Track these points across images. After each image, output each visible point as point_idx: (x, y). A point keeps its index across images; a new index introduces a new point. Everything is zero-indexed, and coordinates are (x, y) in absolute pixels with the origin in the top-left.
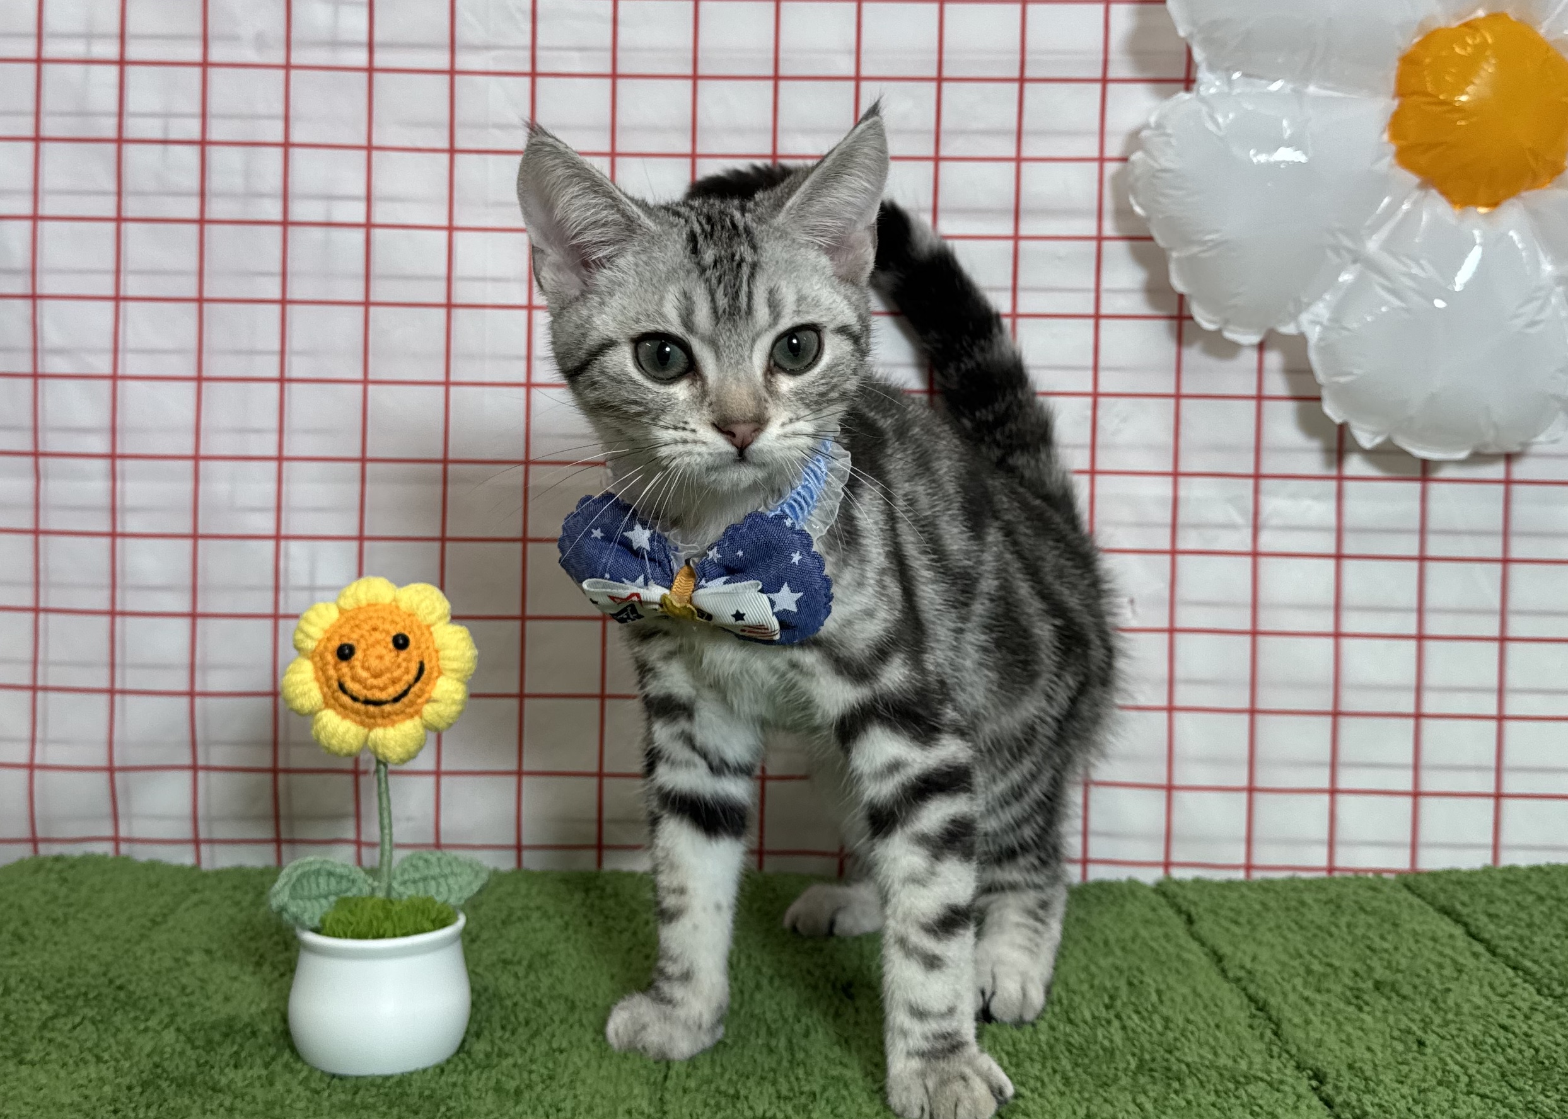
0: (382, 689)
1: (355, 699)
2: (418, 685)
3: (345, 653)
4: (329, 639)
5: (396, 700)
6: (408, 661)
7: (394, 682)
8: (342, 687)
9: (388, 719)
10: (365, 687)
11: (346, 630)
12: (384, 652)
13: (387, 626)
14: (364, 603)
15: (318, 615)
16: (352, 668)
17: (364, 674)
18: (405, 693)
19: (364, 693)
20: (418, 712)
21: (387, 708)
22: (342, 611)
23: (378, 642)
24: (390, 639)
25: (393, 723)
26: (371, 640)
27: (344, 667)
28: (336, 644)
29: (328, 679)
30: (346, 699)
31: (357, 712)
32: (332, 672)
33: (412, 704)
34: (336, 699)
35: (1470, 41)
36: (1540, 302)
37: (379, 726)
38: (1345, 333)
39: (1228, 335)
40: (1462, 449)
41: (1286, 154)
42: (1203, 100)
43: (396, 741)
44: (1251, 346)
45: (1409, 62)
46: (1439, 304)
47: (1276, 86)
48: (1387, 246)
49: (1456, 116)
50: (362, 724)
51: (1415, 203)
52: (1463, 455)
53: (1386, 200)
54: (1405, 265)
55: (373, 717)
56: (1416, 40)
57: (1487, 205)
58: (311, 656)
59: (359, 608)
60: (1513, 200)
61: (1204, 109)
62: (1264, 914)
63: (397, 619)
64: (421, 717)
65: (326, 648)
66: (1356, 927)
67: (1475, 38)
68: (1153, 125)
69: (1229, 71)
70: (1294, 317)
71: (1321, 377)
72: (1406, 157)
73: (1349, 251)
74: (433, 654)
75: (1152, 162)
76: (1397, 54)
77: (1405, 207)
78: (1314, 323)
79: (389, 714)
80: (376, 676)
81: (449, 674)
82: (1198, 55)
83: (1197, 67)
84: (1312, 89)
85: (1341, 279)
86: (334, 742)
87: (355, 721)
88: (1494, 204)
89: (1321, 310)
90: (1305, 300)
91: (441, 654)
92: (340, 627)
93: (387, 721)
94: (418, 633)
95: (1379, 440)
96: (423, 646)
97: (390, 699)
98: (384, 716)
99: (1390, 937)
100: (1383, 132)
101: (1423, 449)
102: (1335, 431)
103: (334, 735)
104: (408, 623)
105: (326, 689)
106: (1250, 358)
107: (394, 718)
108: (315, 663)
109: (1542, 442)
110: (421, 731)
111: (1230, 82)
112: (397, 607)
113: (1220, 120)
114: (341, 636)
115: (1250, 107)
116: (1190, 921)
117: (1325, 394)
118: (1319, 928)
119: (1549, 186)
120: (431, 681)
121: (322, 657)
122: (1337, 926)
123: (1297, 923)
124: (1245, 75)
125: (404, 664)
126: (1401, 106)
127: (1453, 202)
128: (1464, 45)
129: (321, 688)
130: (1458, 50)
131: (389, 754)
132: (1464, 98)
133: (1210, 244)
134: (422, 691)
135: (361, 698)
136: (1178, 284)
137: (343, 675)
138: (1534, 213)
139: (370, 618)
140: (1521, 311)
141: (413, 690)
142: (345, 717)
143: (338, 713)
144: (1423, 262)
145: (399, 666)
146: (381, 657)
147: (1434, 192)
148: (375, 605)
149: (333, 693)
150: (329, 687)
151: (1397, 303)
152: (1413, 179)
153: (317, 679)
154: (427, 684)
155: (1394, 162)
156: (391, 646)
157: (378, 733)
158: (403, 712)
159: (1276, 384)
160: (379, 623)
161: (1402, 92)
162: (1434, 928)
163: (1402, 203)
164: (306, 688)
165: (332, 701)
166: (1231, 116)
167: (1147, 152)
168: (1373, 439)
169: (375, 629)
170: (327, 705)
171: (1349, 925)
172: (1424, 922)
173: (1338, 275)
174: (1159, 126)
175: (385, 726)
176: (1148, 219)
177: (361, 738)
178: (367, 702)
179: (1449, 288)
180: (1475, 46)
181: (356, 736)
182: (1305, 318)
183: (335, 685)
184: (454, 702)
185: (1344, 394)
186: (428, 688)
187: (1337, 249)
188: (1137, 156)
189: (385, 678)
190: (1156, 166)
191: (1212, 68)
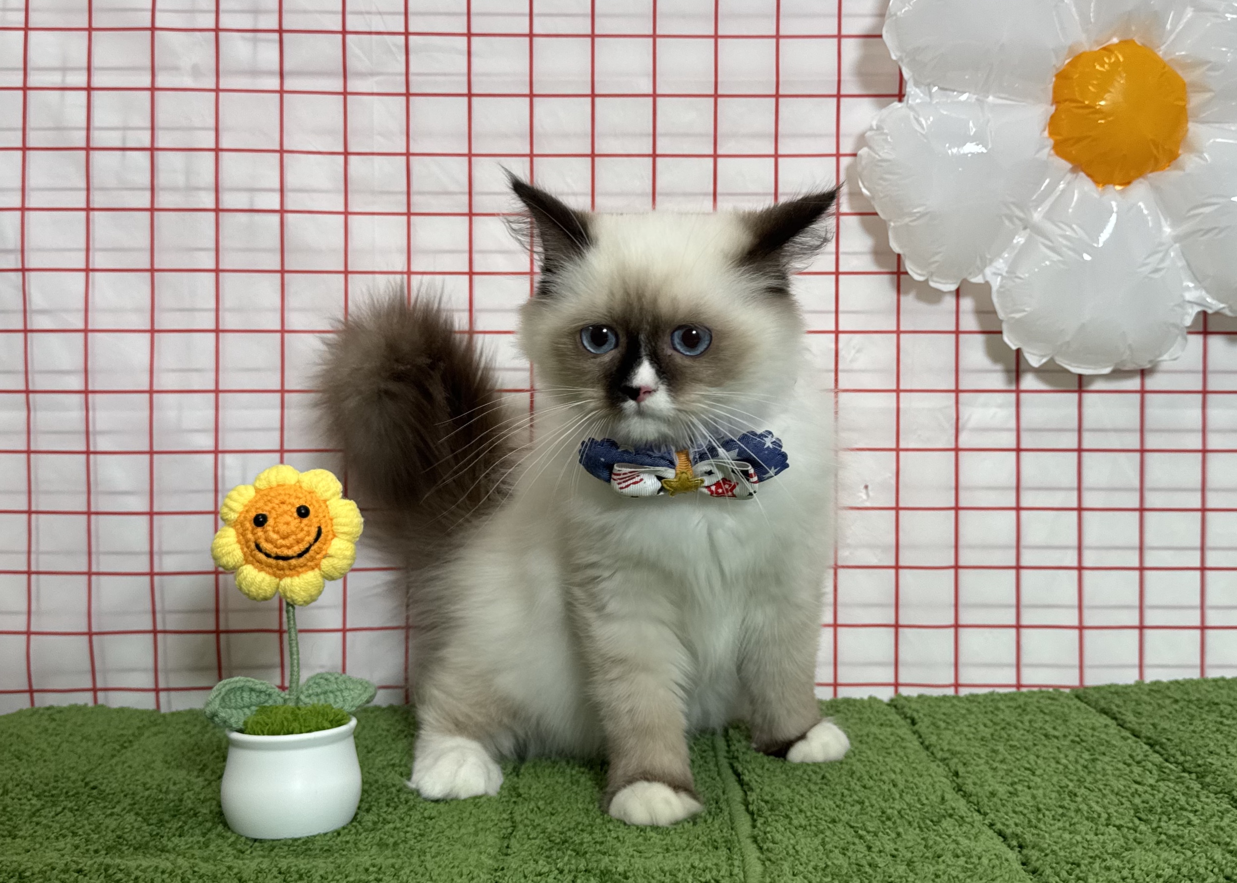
0: (289, 548)
1: (268, 555)
2: (317, 544)
3: (260, 521)
4: (247, 511)
5: (300, 555)
6: (309, 526)
7: (298, 542)
8: (258, 547)
9: (294, 571)
10: (276, 547)
11: (261, 504)
12: (289, 519)
13: (292, 500)
14: (274, 484)
15: (240, 494)
16: (265, 532)
17: (275, 536)
18: (307, 550)
19: (274, 551)
20: (318, 566)
21: (293, 562)
22: (257, 490)
23: (285, 512)
24: (294, 510)
25: (298, 574)
26: (280, 511)
27: (259, 531)
28: (253, 514)
29: (247, 541)
30: (261, 556)
31: (270, 566)
32: (250, 536)
33: (312, 559)
34: (253, 556)
35: (1107, 60)
36: (1160, 255)
37: (287, 576)
38: (1017, 280)
39: (932, 284)
40: (1106, 367)
41: (971, 148)
42: (911, 108)
43: (301, 588)
44: (950, 292)
45: (1062, 76)
46: (1087, 257)
47: (964, 97)
48: (1048, 216)
49: (1097, 116)
50: (275, 575)
51: (1069, 183)
52: (1107, 370)
53: (1047, 181)
54: (1060, 228)
55: (283, 569)
56: (1067, 62)
57: (1120, 184)
58: (234, 524)
59: (271, 488)
60: (1141, 180)
61: (912, 114)
62: (968, 716)
63: (300, 495)
64: (320, 569)
65: (245, 517)
66: (1035, 722)
67: (1110, 59)
68: (875, 127)
69: (929, 86)
70: (981, 271)
71: (1001, 315)
72: (1060, 149)
73: (1021, 219)
74: (329, 521)
75: (873, 154)
76: (1054, 72)
77: (1062, 186)
78: (996, 274)
79: (295, 567)
80: (284, 538)
81: (340, 536)
82: (906, 75)
83: (906, 83)
84: (991, 98)
85: (1015, 241)
86: (253, 589)
87: (269, 573)
88: (1127, 183)
89: (1001, 264)
90: (988, 256)
91: (335, 521)
92: (256, 502)
93: (293, 572)
94: (317, 506)
95: (1044, 360)
96: (321, 515)
97: (295, 555)
98: (292, 568)
99: (1060, 728)
100: (1044, 130)
101: (1078, 367)
102: (1014, 355)
103: (252, 584)
104: (309, 497)
105: (245, 549)
106: (949, 302)
107: (300, 570)
108: (237, 530)
109: (1166, 360)
110: (320, 579)
111: (931, 95)
112: (301, 487)
113: (924, 122)
114: (257, 508)
115: (945, 113)
116: (913, 722)
117: (1005, 328)
118: (1008, 724)
119: (1167, 168)
120: (327, 542)
121: (242, 524)
122: (1022, 722)
123: (991, 721)
124: (941, 89)
125: (306, 528)
126: (1056, 110)
127: (1097, 182)
128: (1103, 66)
129: (242, 549)
130: (1098, 67)
131: (295, 597)
132: (1103, 103)
133: (918, 215)
134: (321, 549)
135: (273, 555)
136: (896, 248)
137: (259, 538)
138: (1156, 189)
139: (280, 494)
140: (1148, 260)
141: (312, 548)
142: (261, 570)
143: (256, 567)
144: (1074, 226)
145: (302, 530)
146: (288, 524)
147: (1082, 174)
148: (283, 485)
149: (251, 551)
150: (248, 547)
151: (1056, 257)
152: (1069, 166)
153: (239, 542)
154: (324, 544)
155: (1052, 152)
156: (295, 515)
157: (286, 582)
158: (305, 565)
159: (969, 322)
160: (286, 498)
161: (1056, 101)
162: (1094, 721)
163: (1059, 183)
164: (230, 549)
165: (251, 558)
166: (931, 119)
167: (870, 148)
168: (1040, 361)
169: (283, 503)
170: (247, 562)
171: (1030, 721)
172: (1087, 718)
173: (1013, 238)
174: (879, 128)
175: (291, 576)
176: (873, 198)
177: (274, 586)
178: (278, 558)
179: (1096, 245)
180: (1109, 64)
181: (270, 584)
182: (988, 271)
183: (253, 546)
184: (345, 558)
185: (1019, 326)
186: (325, 547)
187: (1010, 218)
188: (864, 151)
189: (291, 539)
190: (877, 157)
191: (917, 84)
